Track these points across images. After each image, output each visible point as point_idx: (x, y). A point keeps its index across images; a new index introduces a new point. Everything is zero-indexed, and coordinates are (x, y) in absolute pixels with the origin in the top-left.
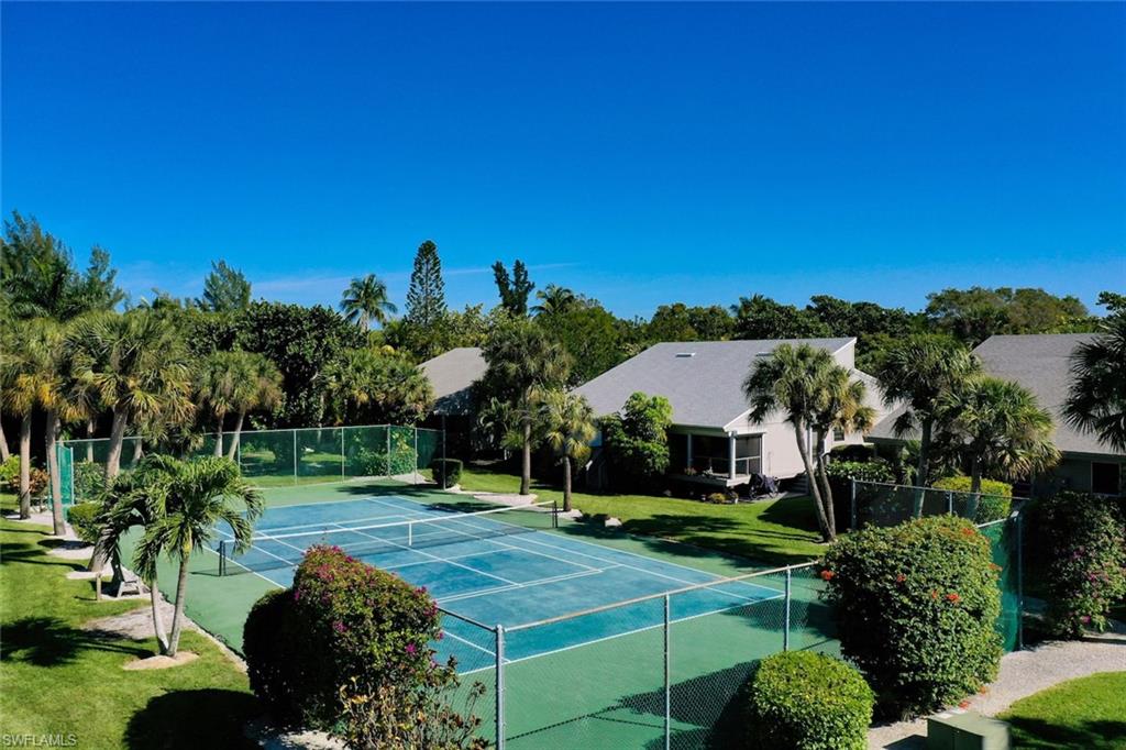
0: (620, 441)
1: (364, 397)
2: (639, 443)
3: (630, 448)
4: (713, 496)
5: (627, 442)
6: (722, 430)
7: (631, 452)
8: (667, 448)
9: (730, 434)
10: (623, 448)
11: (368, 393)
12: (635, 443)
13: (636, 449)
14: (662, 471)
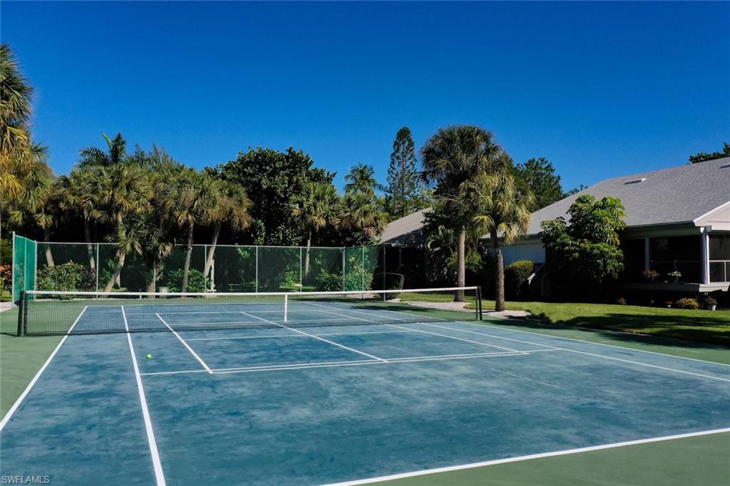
0: (564, 245)
1: (323, 223)
2: (587, 245)
3: (575, 251)
4: (684, 301)
5: (572, 245)
6: (691, 224)
7: (577, 255)
8: (620, 251)
9: (702, 230)
10: (568, 252)
11: (327, 219)
12: (582, 245)
13: (583, 252)
14: (616, 276)
